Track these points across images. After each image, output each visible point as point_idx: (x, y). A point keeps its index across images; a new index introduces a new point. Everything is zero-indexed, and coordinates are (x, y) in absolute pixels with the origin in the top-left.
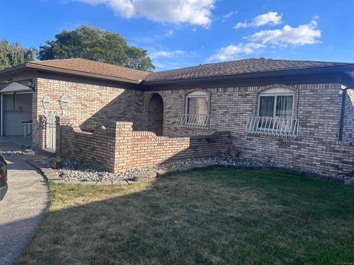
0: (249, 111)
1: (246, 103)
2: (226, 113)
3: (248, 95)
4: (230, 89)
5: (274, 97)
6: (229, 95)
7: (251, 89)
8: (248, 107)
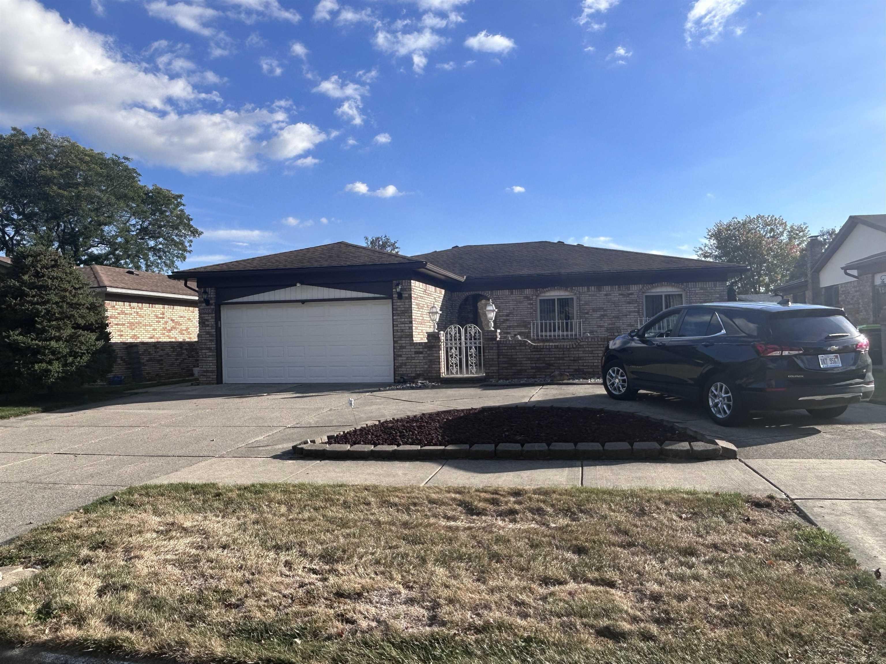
0: (634, 312)
1: (629, 303)
2: (603, 316)
3: (632, 294)
4: (607, 289)
5: (661, 296)
6: (606, 295)
7: (634, 288)
8: (632, 307)
